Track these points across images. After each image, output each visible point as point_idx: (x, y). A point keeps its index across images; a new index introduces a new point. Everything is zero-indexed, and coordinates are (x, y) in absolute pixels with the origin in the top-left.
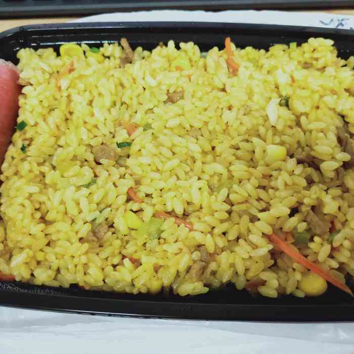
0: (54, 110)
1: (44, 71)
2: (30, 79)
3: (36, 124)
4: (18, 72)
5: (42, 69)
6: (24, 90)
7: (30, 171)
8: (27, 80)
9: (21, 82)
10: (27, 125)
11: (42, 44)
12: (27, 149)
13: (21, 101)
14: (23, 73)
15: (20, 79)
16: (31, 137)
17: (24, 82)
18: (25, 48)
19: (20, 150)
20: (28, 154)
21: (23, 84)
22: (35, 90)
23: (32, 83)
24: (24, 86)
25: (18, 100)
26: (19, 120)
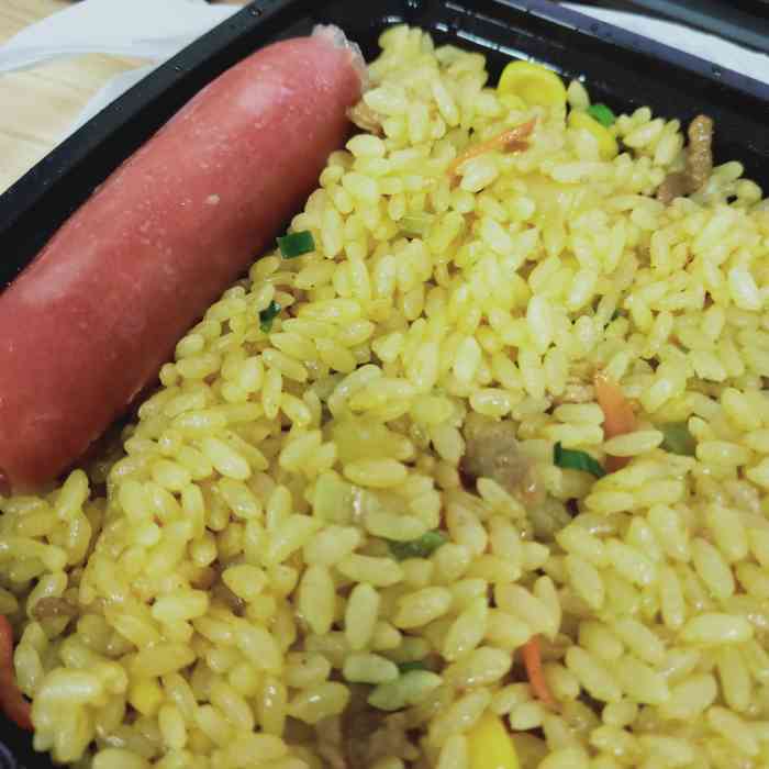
0: (410, 240)
1: (434, 114)
2: (387, 117)
3: (340, 258)
4: (364, 83)
5: (433, 102)
6: (355, 144)
7: (254, 398)
8: (375, 117)
9: (358, 115)
10: (313, 250)
11: (461, 34)
12: (276, 321)
13: (333, 170)
14: (377, 91)
15: (360, 106)
16: (308, 288)
17: (365, 118)
18: (412, 24)
19: (258, 317)
20: (275, 338)
21: (360, 124)
22: (387, 155)
23: (386, 132)
24: (361, 131)
25: (324, 165)
26: (300, 223)
